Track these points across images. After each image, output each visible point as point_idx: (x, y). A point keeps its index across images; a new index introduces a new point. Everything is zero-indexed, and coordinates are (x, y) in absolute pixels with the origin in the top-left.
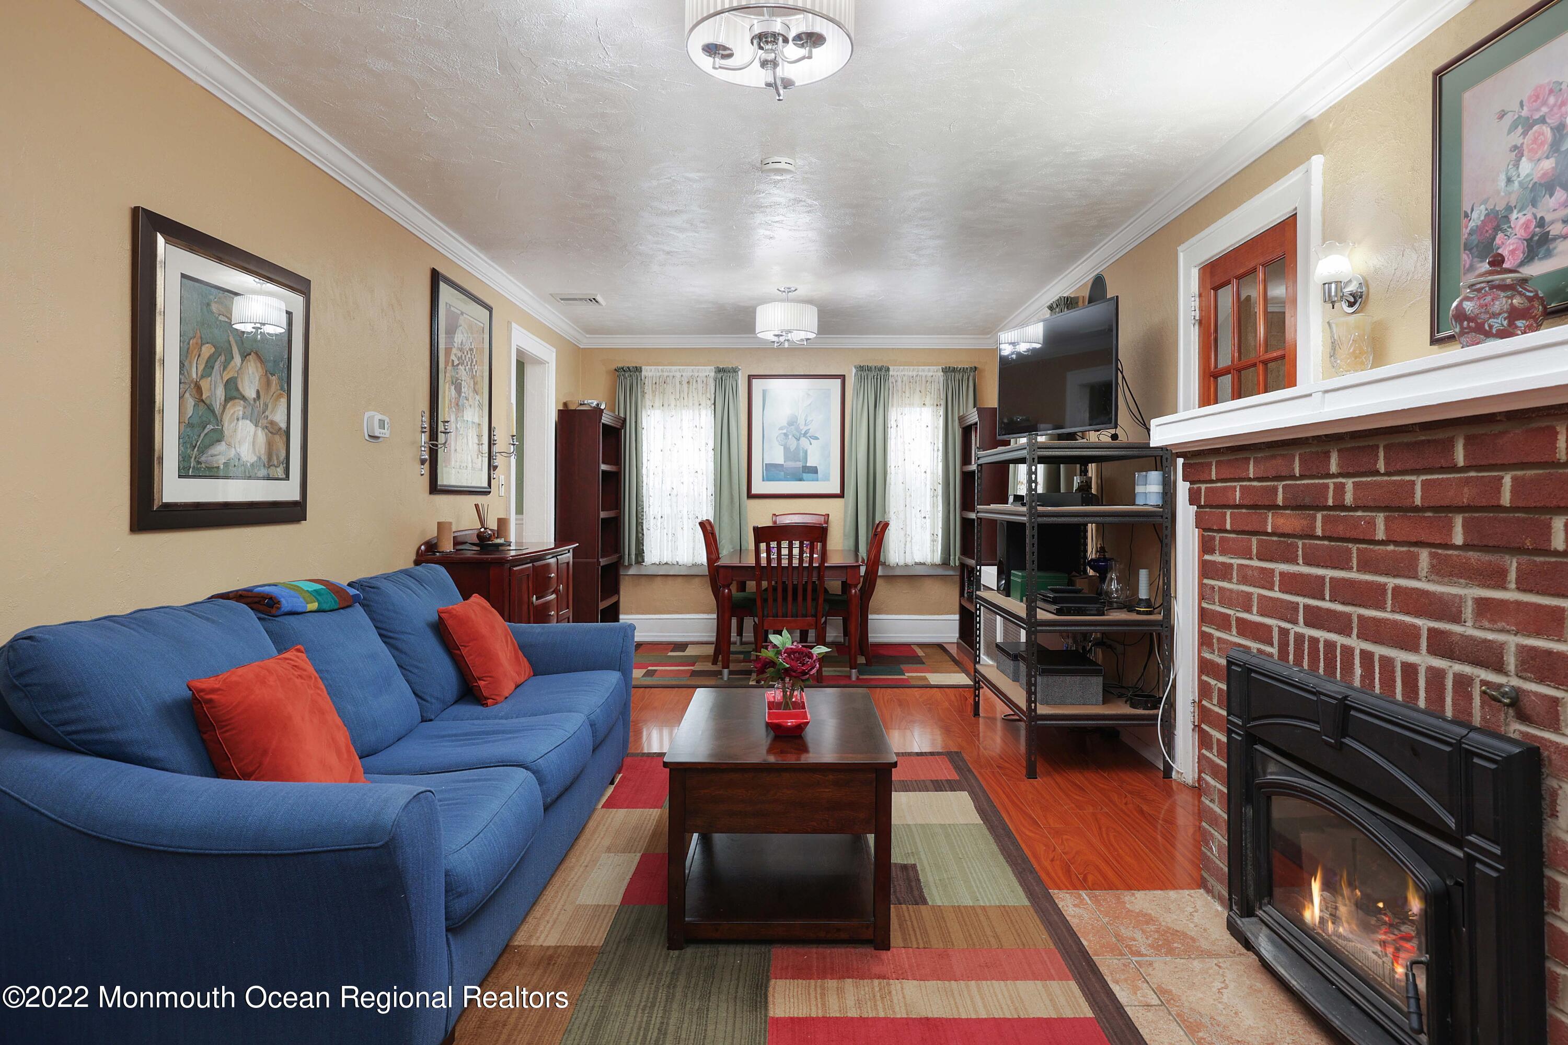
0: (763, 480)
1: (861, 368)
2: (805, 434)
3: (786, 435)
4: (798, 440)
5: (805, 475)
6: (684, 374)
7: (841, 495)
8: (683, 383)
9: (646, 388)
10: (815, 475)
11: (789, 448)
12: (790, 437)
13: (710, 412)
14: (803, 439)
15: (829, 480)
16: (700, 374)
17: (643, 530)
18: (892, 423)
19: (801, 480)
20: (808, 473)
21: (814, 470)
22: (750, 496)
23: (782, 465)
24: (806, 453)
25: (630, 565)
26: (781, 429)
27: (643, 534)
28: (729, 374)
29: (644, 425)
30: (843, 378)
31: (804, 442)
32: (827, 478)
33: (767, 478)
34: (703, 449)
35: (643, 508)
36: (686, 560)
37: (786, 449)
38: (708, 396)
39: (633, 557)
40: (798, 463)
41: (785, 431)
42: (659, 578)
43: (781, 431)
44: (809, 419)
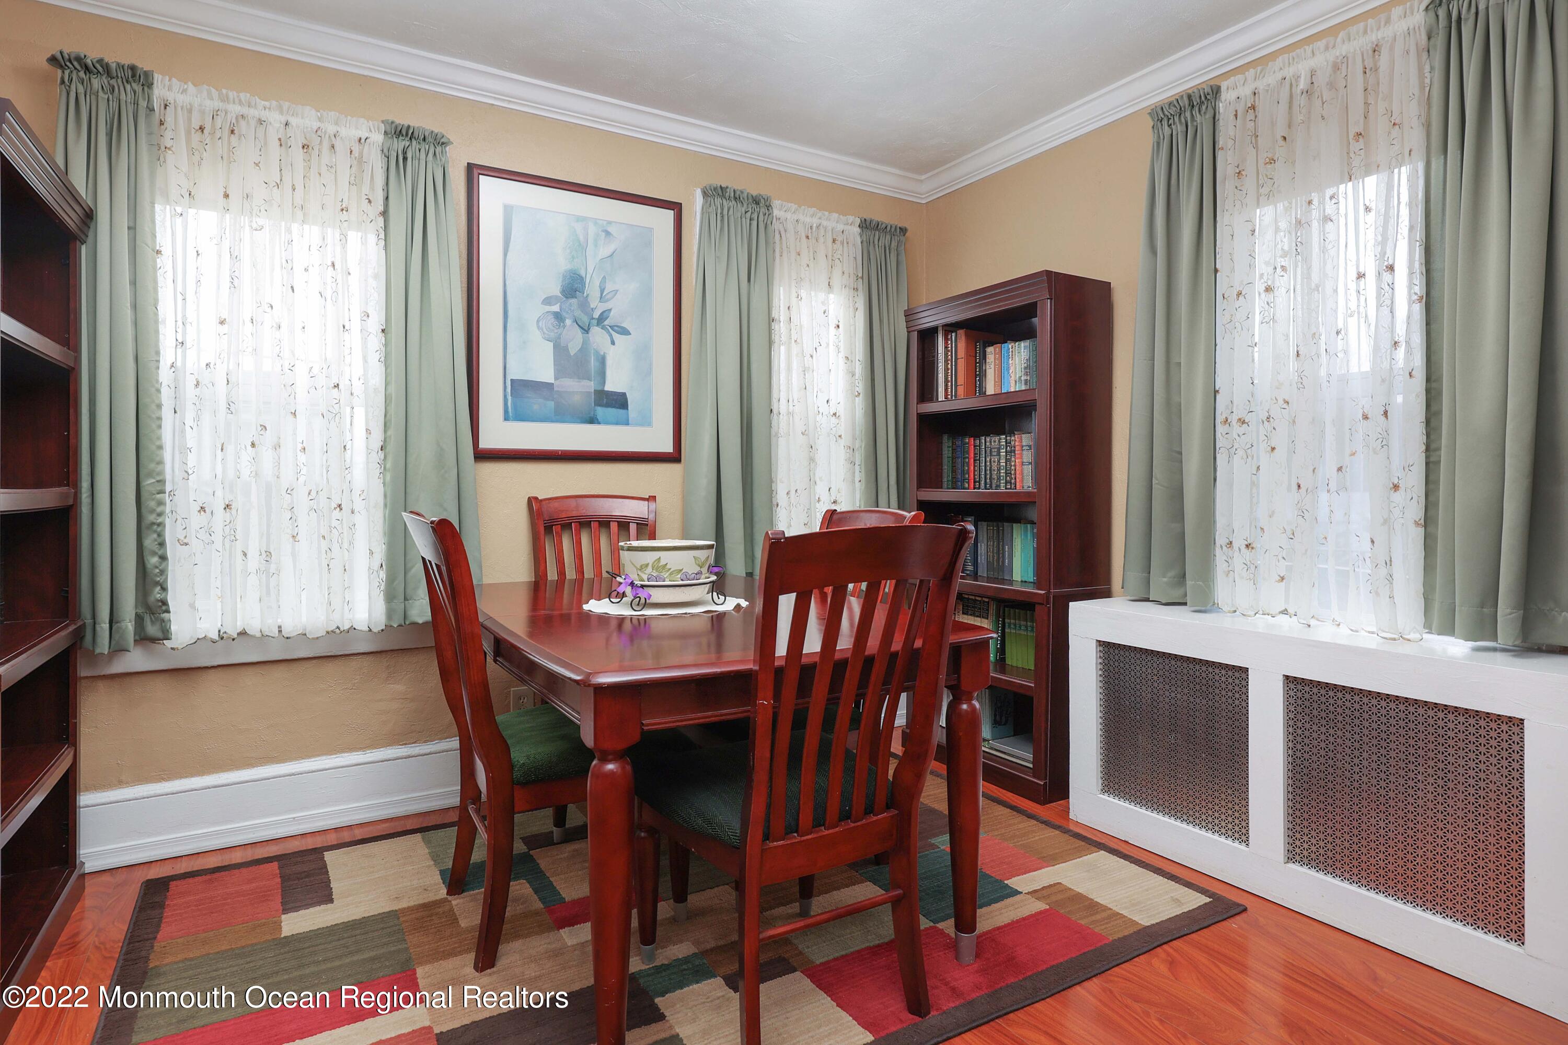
0: (506, 418)
1: (715, 193)
2: (601, 320)
3: (558, 317)
4: (586, 330)
5: (600, 412)
6: (293, 121)
7: (674, 457)
8: (292, 142)
9: (168, 134)
10: (622, 412)
11: (566, 349)
12: (568, 322)
13: (372, 238)
14: (596, 330)
15: (649, 424)
16: (343, 132)
17: (162, 544)
18: (779, 312)
19: (592, 420)
20: (608, 405)
21: (619, 401)
22: (482, 456)
23: (549, 386)
24: (602, 361)
25: (118, 649)
26: (548, 301)
27: (163, 558)
28: (423, 147)
29: (163, 240)
30: (676, 207)
31: (598, 336)
32: (646, 421)
33: (515, 413)
34: (355, 326)
35: (162, 482)
36: (304, 619)
37: (560, 350)
38: (366, 189)
39: (129, 626)
40: (586, 383)
41: (556, 308)
42: (212, 674)
43: (548, 308)
44: (609, 287)
